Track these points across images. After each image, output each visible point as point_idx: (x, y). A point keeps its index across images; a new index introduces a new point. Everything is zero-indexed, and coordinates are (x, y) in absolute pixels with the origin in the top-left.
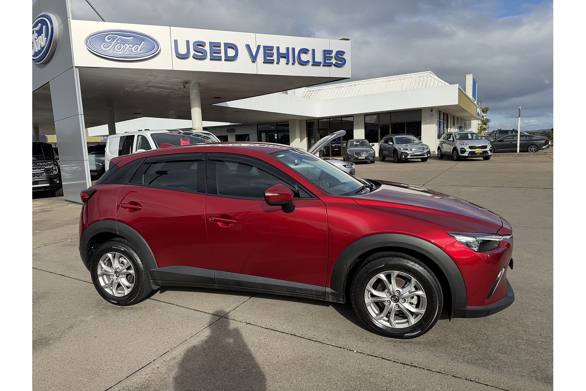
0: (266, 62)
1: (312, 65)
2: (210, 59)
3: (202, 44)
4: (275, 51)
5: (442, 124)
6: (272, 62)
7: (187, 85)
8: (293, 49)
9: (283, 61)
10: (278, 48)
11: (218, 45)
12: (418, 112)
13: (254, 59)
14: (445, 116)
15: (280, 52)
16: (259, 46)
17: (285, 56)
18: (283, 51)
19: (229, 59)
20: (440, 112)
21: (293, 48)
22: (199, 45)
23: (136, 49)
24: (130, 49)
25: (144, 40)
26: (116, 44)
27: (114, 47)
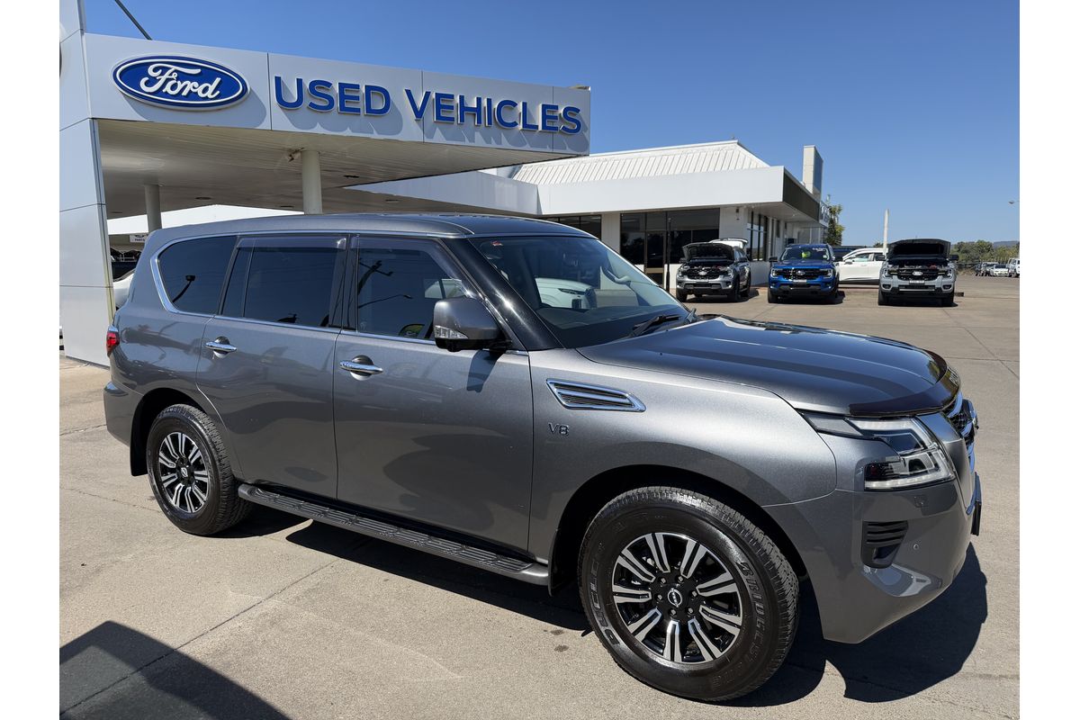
0: (441, 120)
1: (522, 130)
2: (340, 113)
4: (456, 105)
5: (755, 235)
6: (450, 121)
7: (297, 156)
8: (490, 101)
9: (470, 120)
10: (462, 99)
12: (714, 212)
13: (419, 114)
14: (762, 220)
15: (466, 105)
16: (428, 94)
17: (476, 112)
18: (470, 103)
19: (374, 114)
20: (752, 213)
21: (488, 99)
22: (319, 87)
23: (205, 90)
24: (194, 90)
25: (220, 74)
26: (168, 80)
27: (164, 86)
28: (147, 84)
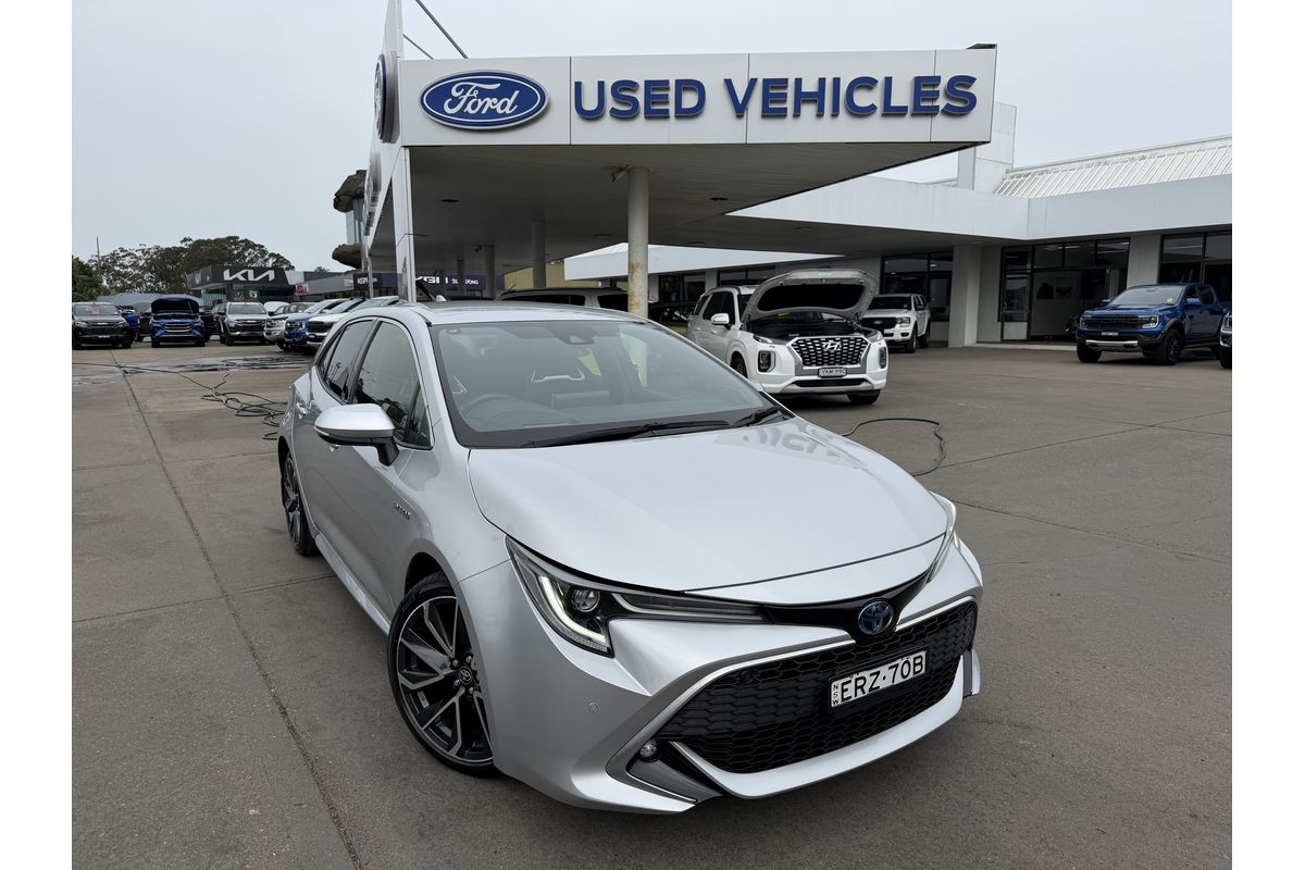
0: (768, 113)
1: (884, 115)
2: (646, 117)
3: (632, 86)
4: (790, 92)
6: (782, 114)
7: (620, 175)
8: (837, 81)
9: (808, 110)
10: (798, 82)
11: (664, 84)
13: (740, 109)
15: (803, 90)
16: (753, 82)
17: (817, 98)
18: (809, 86)
19: (684, 114)
21: (835, 79)
22: (623, 88)
23: (503, 106)
24: (492, 107)
25: (518, 87)
26: (469, 99)
27: (465, 106)
28: (452, 106)
